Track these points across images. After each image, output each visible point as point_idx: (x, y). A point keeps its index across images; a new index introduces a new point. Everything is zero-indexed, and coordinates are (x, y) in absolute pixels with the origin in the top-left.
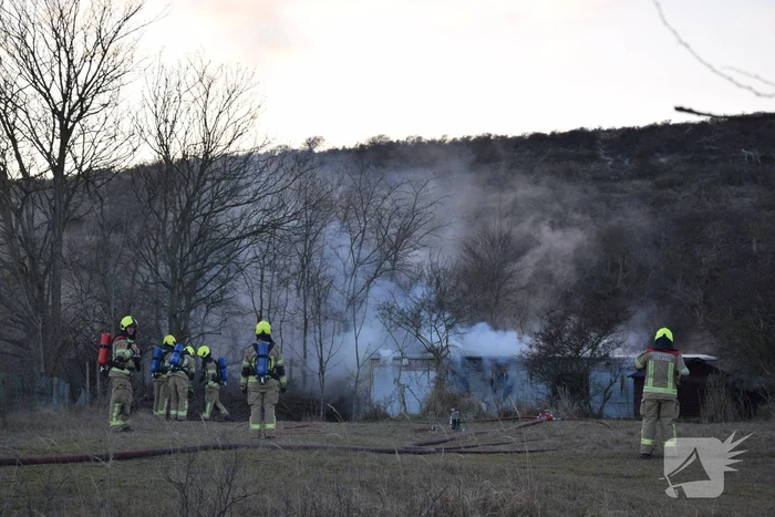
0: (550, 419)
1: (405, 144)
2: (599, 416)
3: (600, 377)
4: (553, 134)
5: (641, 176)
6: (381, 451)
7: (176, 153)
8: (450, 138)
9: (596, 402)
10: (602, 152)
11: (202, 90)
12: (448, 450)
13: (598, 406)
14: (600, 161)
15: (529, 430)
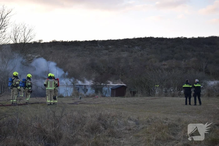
0: (98, 97)
1: (59, 42)
2: (105, 96)
3: (105, 89)
4: (89, 41)
5: (106, 50)
6: (70, 104)
7: (18, 42)
8: (69, 41)
9: (104, 93)
10: (98, 45)
11: (24, 29)
12: (80, 103)
13: (104, 94)
14: (98, 46)
15: (95, 99)
